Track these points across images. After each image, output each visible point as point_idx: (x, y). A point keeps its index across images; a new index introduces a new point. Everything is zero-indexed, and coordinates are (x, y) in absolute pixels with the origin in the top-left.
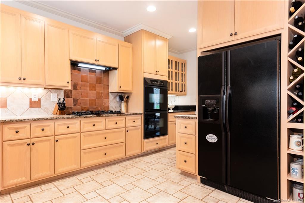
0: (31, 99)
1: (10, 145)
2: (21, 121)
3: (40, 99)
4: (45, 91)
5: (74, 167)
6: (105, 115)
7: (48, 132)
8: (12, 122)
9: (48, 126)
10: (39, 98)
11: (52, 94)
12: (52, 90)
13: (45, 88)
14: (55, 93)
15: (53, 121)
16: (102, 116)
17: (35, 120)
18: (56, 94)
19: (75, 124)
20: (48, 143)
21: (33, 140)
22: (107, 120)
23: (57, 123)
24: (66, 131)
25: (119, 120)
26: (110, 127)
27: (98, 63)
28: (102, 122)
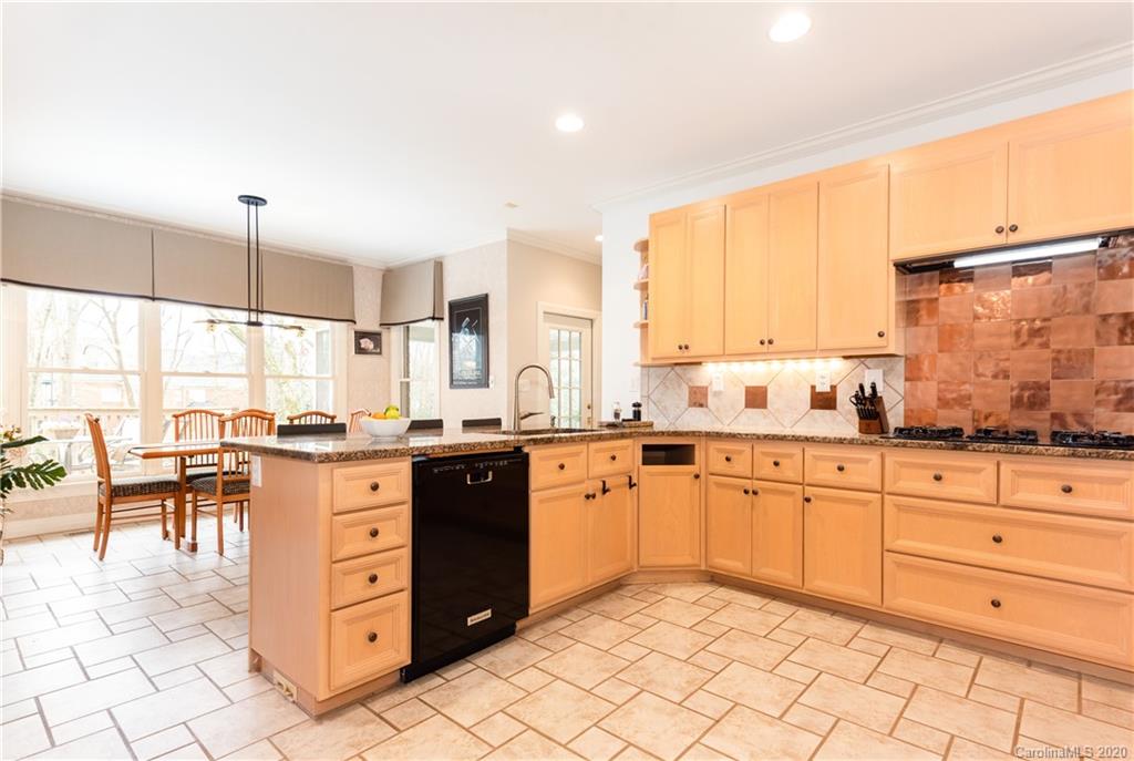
0: (813, 387)
1: (719, 485)
2: (732, 437)
3: (835, 387)
4: (849, 364)
5: (859, 592)
6: (991, 447)
7: (789, 470)
8: (718, 436)
9: (790, 456)
10: (834, 384)
11: (867, 371)
12: (869, 359)
13: (846, 357)
14: (877, 367)
15: (802, 445)
16: (974, 450)
17: (758, 437)
18: (881, 371)
19: (866, 461)
20: (789, 500)
21: (757, 485)
22: (1009, 466)
23: (811, 451)
24: (836, 478)
25: (1090, 480)
26: (1022, 497)
27: (1014, 238)
28: (977, 471)
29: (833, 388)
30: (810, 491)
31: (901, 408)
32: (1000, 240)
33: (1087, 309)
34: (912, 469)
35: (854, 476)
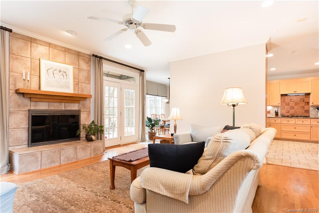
11: (276, 108)
22: (296, 120)
23: (271, 119)
24: (275, 122)
25: (305, 121)
26: (298, 123)
27: (296, 93)
28: (293, 120)
29: (270, 111)
30: (271, 124)
31: (280, 113)
32: (294, 93)
33: (304, 101)
34: (285, 121)
35: (277, 122)
